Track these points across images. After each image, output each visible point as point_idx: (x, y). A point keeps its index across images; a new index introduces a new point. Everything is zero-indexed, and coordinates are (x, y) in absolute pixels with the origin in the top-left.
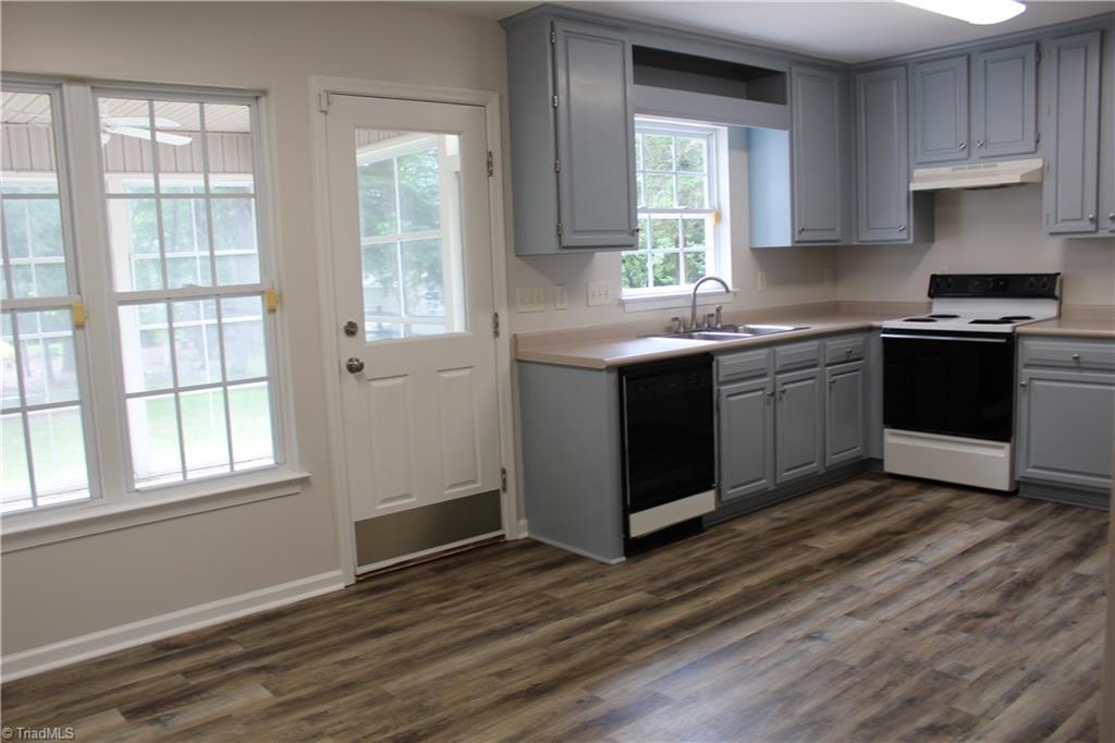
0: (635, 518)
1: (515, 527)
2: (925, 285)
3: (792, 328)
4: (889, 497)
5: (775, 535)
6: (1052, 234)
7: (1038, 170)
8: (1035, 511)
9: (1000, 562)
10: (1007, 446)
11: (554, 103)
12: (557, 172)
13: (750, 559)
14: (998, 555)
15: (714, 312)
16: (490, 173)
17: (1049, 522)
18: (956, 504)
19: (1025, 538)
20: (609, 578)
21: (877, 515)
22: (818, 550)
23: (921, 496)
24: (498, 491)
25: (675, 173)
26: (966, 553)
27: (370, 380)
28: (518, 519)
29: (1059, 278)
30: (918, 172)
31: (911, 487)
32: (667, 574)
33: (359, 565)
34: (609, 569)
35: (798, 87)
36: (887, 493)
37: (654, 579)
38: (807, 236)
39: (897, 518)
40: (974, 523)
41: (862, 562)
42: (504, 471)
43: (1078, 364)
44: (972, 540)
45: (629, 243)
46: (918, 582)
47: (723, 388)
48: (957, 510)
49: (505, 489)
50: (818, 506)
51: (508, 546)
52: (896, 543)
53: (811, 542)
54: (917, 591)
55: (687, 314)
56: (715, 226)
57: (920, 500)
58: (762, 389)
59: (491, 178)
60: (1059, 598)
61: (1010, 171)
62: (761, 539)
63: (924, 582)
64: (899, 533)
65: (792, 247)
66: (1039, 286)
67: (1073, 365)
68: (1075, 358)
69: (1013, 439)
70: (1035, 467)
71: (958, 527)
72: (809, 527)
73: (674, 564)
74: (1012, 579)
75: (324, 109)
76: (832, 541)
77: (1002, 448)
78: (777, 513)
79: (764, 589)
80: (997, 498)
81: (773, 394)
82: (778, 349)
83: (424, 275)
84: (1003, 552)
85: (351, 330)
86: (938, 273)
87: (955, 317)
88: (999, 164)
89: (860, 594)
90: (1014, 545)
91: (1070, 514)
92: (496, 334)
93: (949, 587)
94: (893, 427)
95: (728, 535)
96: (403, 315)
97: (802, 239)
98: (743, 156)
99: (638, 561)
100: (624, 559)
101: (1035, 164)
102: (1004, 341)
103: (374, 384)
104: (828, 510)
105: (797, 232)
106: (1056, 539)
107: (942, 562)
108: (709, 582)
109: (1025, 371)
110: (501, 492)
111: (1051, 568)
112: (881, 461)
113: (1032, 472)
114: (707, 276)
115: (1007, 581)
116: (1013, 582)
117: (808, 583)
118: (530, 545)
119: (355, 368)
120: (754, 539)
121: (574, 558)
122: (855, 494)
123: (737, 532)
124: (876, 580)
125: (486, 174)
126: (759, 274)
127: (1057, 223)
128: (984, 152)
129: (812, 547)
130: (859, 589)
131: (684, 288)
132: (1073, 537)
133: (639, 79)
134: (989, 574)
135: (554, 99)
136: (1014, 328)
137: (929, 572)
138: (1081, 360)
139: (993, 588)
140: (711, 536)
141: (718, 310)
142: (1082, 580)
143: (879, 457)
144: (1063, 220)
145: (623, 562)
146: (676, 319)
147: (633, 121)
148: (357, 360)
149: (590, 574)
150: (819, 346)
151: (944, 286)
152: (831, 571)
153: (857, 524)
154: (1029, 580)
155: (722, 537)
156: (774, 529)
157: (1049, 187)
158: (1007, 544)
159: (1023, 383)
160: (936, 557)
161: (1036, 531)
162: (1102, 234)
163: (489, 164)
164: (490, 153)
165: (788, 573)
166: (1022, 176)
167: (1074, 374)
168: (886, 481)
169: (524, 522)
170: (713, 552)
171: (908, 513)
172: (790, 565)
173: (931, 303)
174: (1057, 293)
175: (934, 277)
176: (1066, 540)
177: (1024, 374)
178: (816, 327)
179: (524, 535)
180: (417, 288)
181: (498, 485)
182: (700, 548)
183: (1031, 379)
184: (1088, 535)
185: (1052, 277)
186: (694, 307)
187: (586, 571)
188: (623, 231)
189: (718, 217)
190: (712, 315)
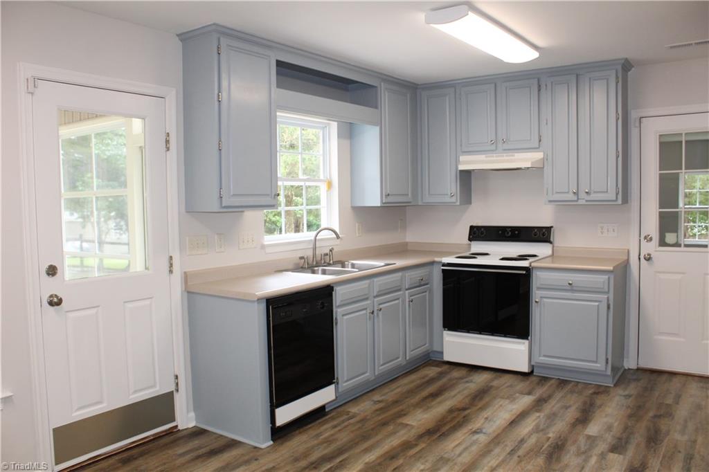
0: (278, 411)
1: (185, 418)
2: (466, 232)
3: (383, 264)
4: (450, 380)
5: (379, 415)
6: (550, 201)
7: (541, 159)
8: (546, 387)
9: (537, 429)
10: (526, 342)
11: (219, 98)
12: (220, 150)
13: (365, 438)
14: (534, 423)
15: (328, 251)
16: (168, 149)
17: (559, 395)
18: (495, 383)
19: (548, 408)
20: (262, 461)
21: (447, 395)
22: (412, 427)
23: (471, 378)
24: (172, 392)
25: (301, 154)
26: (514, 423)
27: (67, 312)
28: (188, 412)
29: (552, 229)
30: (462, 158)
31: (463, 372)
32: (306, 455)
33: (56, 464)
34: (261, 452)
35: (385, 97)
36: (448, 377)
37: (296, 460)
38: (390, 199)
39: (460, 397)
40: (512, 398)
41: (445, 435)
42: (177, 377)
43: (571, 287)
44: (514, 411)
45: (272, 204)
46: (486, 451)
47: (339, 310)
48: (497, 388)
49: (177, 390)
50: (405, 389)
51: (180, 435)
52: (464, 417)
53: (406, 420)
54: (488, 458)
55: (309, 253)
56: (327, 191)
57: (471, 382)
58: (366, 309)
59: (168, 152)
60: (583, 457)
61: (524, 160)
62: (369, 419)
63: (491, 451)
64: (464, 409)
65: (381, 207)
66: (540, 235)
67: (568, 288)
68: (569, 284)
69: (530, 338)
70: (545, 356)
71: (502, 402)
72: (401, 407)
73: (309, 445)
74: (548, 443)
75: (30, 90)
76: (420, 419)
77: (523, 343)
78: (377, 397)
79: (380, 464)
80: (520, 377)
81: (373, 313)
82: (376, 280)
83: (113, 214)
84: (536, 422)
85: (52, 271)
86: (474, 225)
87: (487, 254)
88: (516, 154)
89: (451, 464)
90: (542, 415)
91: (569, 386)
92: (171, 272)
93: (509, 454)
94: (449, 330)
95: (345, 417)
96: (97, 252)
97: (387, 201)
98: (347, 142)
99: (282, 444)
100: (272, 443)
101: (539, 155)
102: (524, 272)
103: (71, 315)
104: (412, 392)
105: (384, 196)
106: (567, 408)
107: (499, 431)
108: (338, 460)
109: (537, 292)
110: (174, 392)
111: (570, 432)
112: (442, 353)
113: (543, 359)
114: (322, 227)
115: (546, 446)
116: (549, 446)
117: (411, 457)
118: (198, 433)
119: (55, 302)
120: (364, 420)
121: (233, 444)
122: (427, 379)
123: (351, 414)
124: (458, 451)
125: (165, 149)
126: (357, 225)
127: (553, 194)
128: (505, 146)
129: (407, 425)
130: (448, 460)
131: (306, 235)
132: (577, 405)
133: (280, 85)
134: (532, 440)
135: (219, 95)
136: (530, 263)
137: (492, 441)
138: (573, 285)
139: (539, 452)
140: (333, 418)
141: (331, 251)
142: (592, 440)
143: (439, 350)
144: (557, 193)
145: (271, 445)
146: (302, 258)
147: (276, 116)
148: (56, 296)
149: (246, 458)
150: (402, 277)
151: (478, 233)
152: (423, 445)
153: (433, 403)
154: (560, 443)
155: (342, 419)
156: (377, 410)
157: (547, 170)
158: (538, 414)
159: (536, 300)
160: (494, 427)
161: (553, 402)
162: (580, 202)
163: (167, 142)
164: (168, 133)
165: (394, 448)
166: (532, 163)
167: (568, 294)
168: (446, 367)
169: (192, 414)
170: (336, 433)
171: (466, 393)
172: (394, 442)
173: (470, 244)
174: (552, 240)
175: (472, 227)
176: (573, 408)
177: (536, 294)
178: (400, 263)
179: (192, 424)
180: (108, 222)
181: (172, 388)
182: (326, 429)
183: (541, 297)
184: (585, 403)
185: (549, 229)
186: (315, 249)
187: (243, 455)
188: (268, 195)
189: (330, 185)
190: (327, 254)
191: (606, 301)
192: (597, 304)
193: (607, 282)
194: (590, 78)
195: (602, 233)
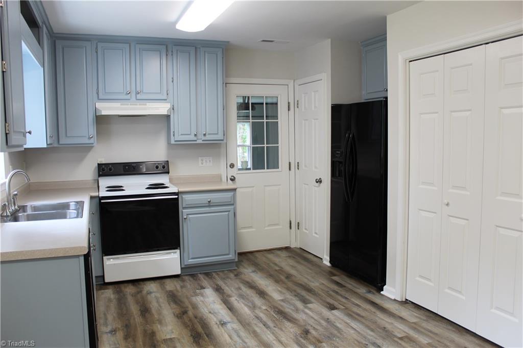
6: (176, 141)
7: (168, 109)
8: (204, 280)
10: (178, 251)
17: (221, 283)
19: (231, 293)
40: (199, 295)
43: (210, 204)
61: (154, 108)
65: (47, 148)
66: (161, 167)
67: (207, 205)
68: (208, 201)
69: (180, 247)
70: (192, 259)
77: (176, 252)
80: (174, 278)
88: (147, 104)
91: (215, 276)
101: (166, 106)
102: (175, 197)
105: (48, 139)
106: (240, 289)
113: (191, 261)
127: (179, 136)
128: (138, 97)
132: (242, 286)
136: (178, 190)
138: (211, 202)
144: (182, 134)
151: (106, 170)
157: (173, 117)
159: (185, 217)
161: (226, 288)
162: (198, 141)
167: (207, 209)
175: (100, 165)
176: (244, 288)
177: (184, 212)
183: (187, 214)
184: (243, 283)
185: (167, 163)
191: (233, 210)
192: (227, 213)
193: (233, 198)
194: (205, 52)
195: (202, 164)
